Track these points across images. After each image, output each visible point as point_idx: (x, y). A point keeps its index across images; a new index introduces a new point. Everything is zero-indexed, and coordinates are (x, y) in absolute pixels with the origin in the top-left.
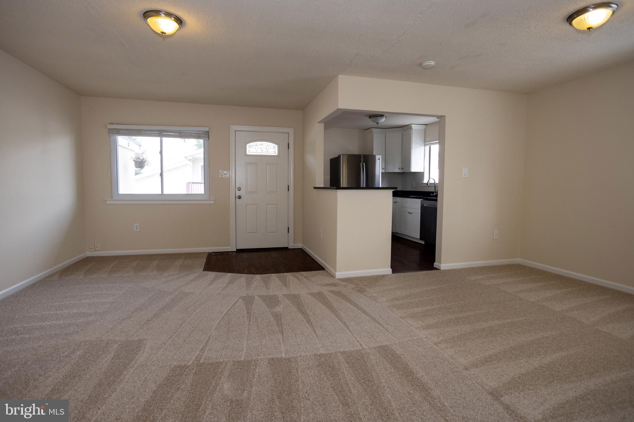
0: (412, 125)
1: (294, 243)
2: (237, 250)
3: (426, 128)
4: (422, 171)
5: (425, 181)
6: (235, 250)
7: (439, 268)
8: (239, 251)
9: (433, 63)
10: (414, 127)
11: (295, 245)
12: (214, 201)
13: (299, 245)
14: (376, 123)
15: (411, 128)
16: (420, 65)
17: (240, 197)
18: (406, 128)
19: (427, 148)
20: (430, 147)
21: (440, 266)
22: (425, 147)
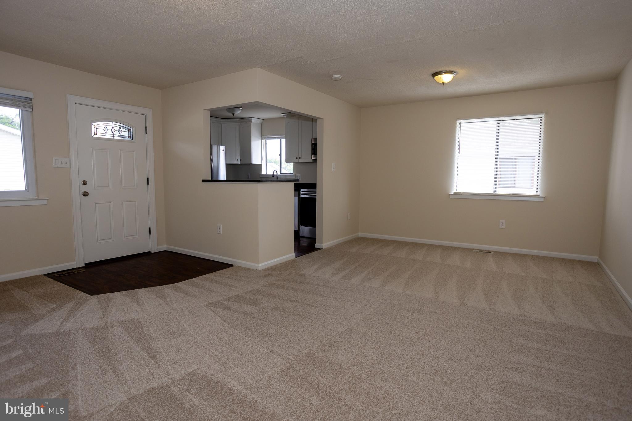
0: (253, 118)
1: (157, 246)
2: (85, 264)
3: (262, 123)
4: (260, 163)
5: (264, 173)
6: (83, 265)
7: (321, 248)
8: (88, 265)
9: (340, 77)
10: (254, 120)
11: (159, 247)
12: (46, 201)
13: (164, 247)
14: (232, 114)
15: (251, 121)
16: (331, 77)
17: (86, 194)
18: (248, 120)
19: (264, 141)
20: (266, 140)
21: (322, 246)
22: (262, 140)
